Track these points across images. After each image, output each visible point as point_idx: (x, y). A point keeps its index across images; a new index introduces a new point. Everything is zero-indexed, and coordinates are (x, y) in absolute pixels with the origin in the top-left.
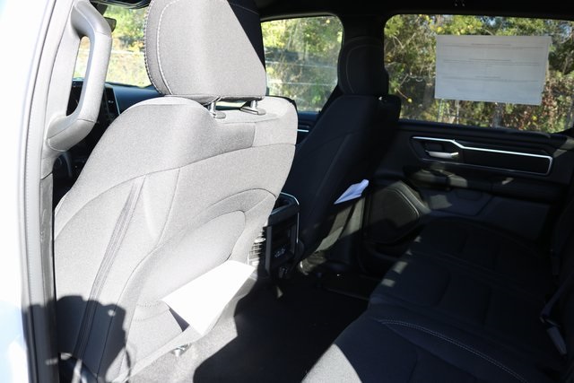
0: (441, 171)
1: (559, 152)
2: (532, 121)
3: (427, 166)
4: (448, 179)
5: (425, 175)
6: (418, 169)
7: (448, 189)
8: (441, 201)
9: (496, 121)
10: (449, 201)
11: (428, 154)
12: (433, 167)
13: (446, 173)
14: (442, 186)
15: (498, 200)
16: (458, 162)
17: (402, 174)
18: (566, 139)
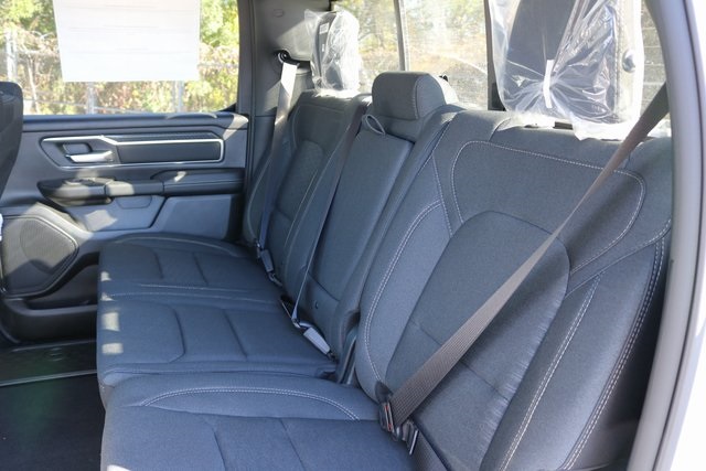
0: (94, 179)
1: (228, 134)
2: (133, 97)
3: (71, 177)
4: (106, 188)
5: (72, 189)
6: (61, 182)
7: (109, 200)
8: (101, 218)
9: (91, 101)
10: (112, 215)
11: (70, 159)
12: (80, 176)
13: (102, 181)
14: (99, 200)
15: (173, 201)
16: (113, 162)
17: (38, 194)
18: (232, 117)
